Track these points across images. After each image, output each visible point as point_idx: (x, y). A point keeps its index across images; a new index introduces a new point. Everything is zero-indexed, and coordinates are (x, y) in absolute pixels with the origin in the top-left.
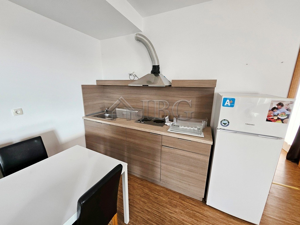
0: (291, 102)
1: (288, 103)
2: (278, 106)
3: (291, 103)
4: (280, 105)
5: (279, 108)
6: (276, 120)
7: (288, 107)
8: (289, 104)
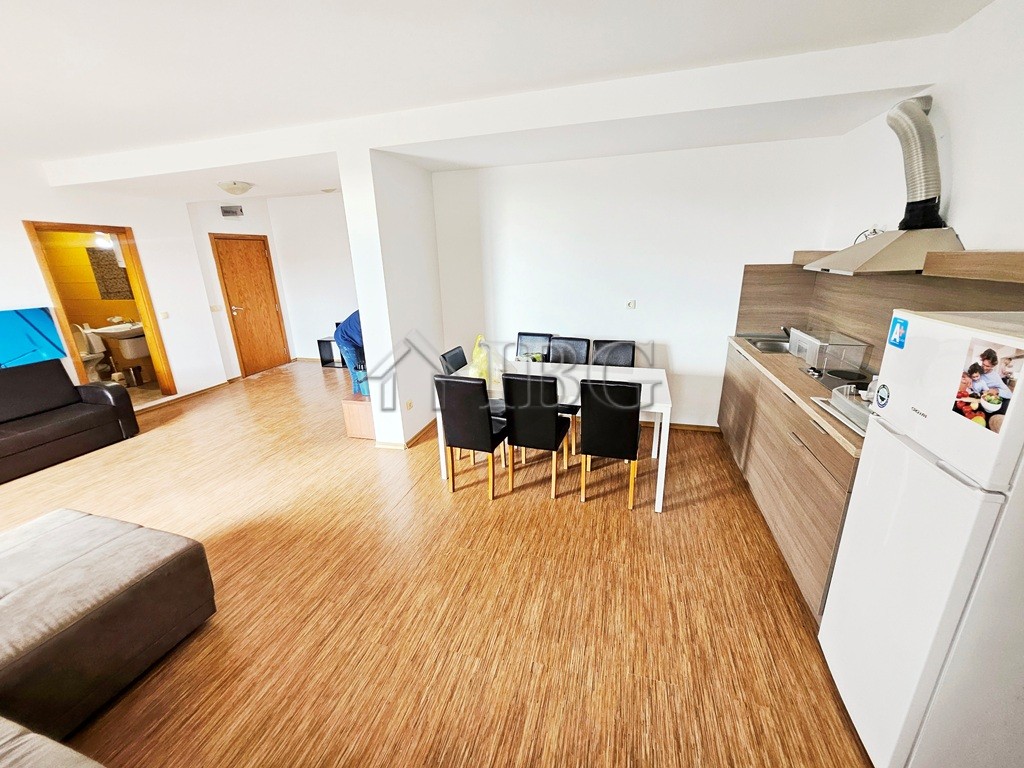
0: (1018, 350)
1: (1009, 356)
2: (983, 360)
3: (1018, 357)
4: (988, 358)
5: (985, 368)
6: (975, 411)
7: (1008, 370)
8: (1010, 359)
